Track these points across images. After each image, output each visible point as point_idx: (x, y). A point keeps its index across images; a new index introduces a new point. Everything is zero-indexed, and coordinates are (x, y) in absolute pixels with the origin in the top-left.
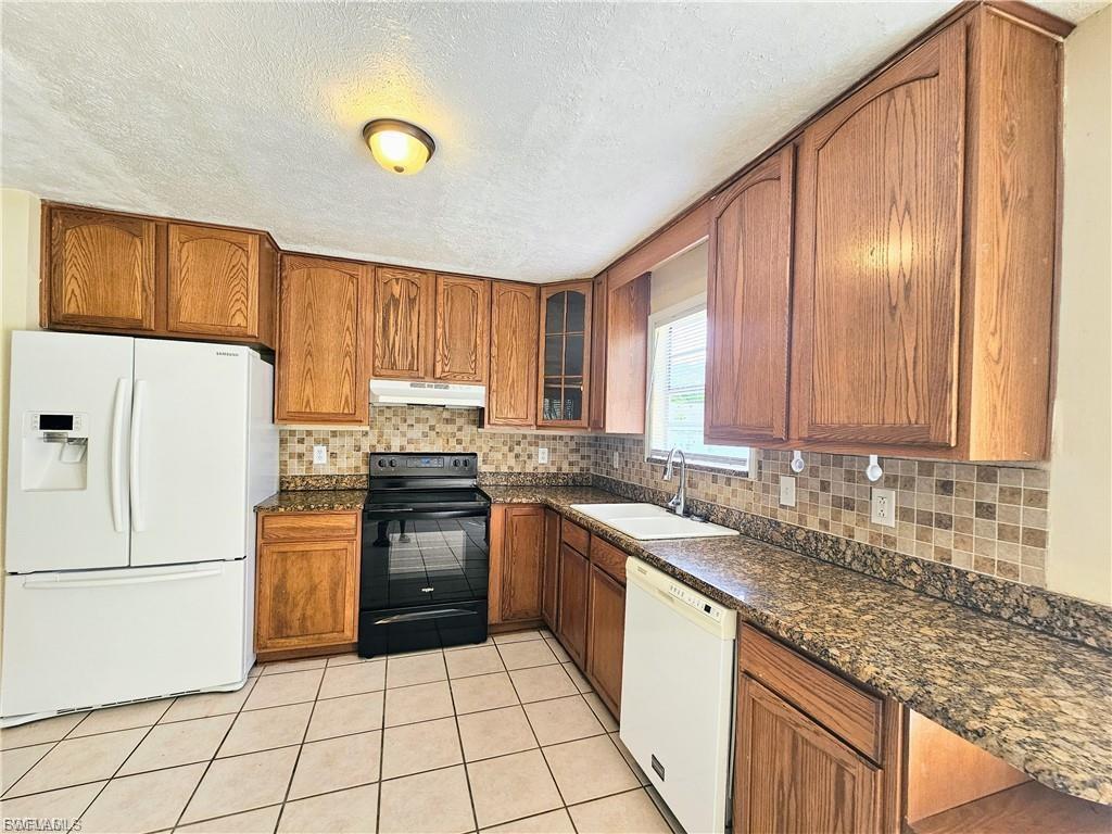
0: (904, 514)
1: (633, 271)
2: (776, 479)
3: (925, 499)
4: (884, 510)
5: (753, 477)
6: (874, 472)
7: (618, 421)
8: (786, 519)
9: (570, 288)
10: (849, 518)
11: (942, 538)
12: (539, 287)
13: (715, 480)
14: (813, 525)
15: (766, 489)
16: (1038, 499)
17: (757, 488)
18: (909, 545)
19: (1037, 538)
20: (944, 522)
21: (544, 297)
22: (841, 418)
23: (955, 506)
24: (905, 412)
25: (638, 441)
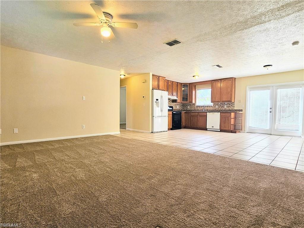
0: (227, 107)
1: (195, 84)
2: (216, 106)
3: (228, 105)
4: (225, 107)
5: (213, 106)
6: (226, 104)
7: (194, 102)
8: (217, 109)
9: (186, 84)
10: (223, 108)
11: (229, 108)
12: (181, 83)
13: (208, 107)
14: (219, 109)
15: (214, 107)
16: (234, 104)
17: (213, 107)
18: (227, 109)
19: (234, 107)
20: (229, 107)
21: (182, 85)
22: (225, 100)
23: (230, 106)
24: (229, 99)
25: (194, 104)
